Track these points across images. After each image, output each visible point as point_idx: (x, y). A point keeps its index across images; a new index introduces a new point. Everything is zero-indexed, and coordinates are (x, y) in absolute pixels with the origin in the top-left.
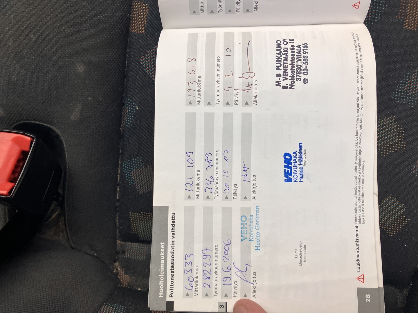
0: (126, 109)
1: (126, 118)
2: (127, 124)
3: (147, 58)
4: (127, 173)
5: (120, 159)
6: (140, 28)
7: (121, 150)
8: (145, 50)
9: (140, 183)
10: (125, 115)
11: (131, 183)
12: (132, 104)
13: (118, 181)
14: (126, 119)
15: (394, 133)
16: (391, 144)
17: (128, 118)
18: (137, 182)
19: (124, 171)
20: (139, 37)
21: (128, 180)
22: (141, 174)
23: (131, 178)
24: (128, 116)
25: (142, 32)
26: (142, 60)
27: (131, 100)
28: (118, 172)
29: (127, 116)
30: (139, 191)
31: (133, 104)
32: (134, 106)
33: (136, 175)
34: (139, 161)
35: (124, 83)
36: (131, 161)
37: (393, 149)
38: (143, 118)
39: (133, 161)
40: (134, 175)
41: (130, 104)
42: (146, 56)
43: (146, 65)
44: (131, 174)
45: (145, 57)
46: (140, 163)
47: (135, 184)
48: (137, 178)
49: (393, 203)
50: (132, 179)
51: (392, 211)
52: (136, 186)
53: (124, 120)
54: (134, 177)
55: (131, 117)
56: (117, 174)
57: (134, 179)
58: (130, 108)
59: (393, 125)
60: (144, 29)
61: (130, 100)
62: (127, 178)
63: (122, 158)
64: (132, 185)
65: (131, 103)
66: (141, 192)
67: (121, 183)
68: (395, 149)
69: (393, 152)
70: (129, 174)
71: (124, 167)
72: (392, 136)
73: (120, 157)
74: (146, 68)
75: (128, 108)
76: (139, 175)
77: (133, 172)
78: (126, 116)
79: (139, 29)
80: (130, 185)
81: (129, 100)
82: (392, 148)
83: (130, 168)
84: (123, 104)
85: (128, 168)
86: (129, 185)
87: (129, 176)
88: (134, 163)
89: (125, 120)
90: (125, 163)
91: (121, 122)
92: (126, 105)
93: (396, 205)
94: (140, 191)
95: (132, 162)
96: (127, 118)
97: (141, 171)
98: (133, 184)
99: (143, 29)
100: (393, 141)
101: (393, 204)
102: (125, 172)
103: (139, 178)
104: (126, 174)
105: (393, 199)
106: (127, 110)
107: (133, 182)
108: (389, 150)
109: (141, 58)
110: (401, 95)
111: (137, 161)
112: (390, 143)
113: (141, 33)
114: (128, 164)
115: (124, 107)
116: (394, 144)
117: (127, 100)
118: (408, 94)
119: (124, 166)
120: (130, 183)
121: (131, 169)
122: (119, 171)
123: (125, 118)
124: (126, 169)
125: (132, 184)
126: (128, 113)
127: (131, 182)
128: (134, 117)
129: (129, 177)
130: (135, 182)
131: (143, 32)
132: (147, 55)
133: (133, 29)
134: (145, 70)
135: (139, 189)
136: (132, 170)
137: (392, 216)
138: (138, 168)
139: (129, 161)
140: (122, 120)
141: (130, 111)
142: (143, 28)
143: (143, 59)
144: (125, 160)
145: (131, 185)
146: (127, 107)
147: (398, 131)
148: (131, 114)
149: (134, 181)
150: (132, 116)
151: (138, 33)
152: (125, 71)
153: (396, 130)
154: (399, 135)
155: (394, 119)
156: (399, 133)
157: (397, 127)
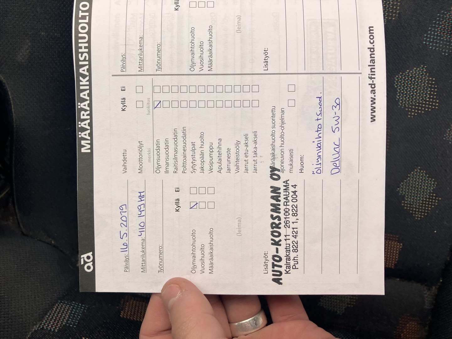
15: (424, 89)
16: (421, 102)
37: (423, 109)
49: (421, 178)
51: (420, 188)
59: (424, 77)
68: (425, 109)
69: (423, 112)
72: (422, 91)
82: (422, 107)
93: (425, 180)
100: (423, 99)
105: (422, 173)
108: (418, 110)
110: (433, 39)
112: (419, 101)
116: (424, 102)
118: (442, 39)
137: (420, 194)
147: (430, 85)
153: (427, 84)
154: (431, 91)
155: (425, 70)
156: (431, 88)
157: (428, 80)
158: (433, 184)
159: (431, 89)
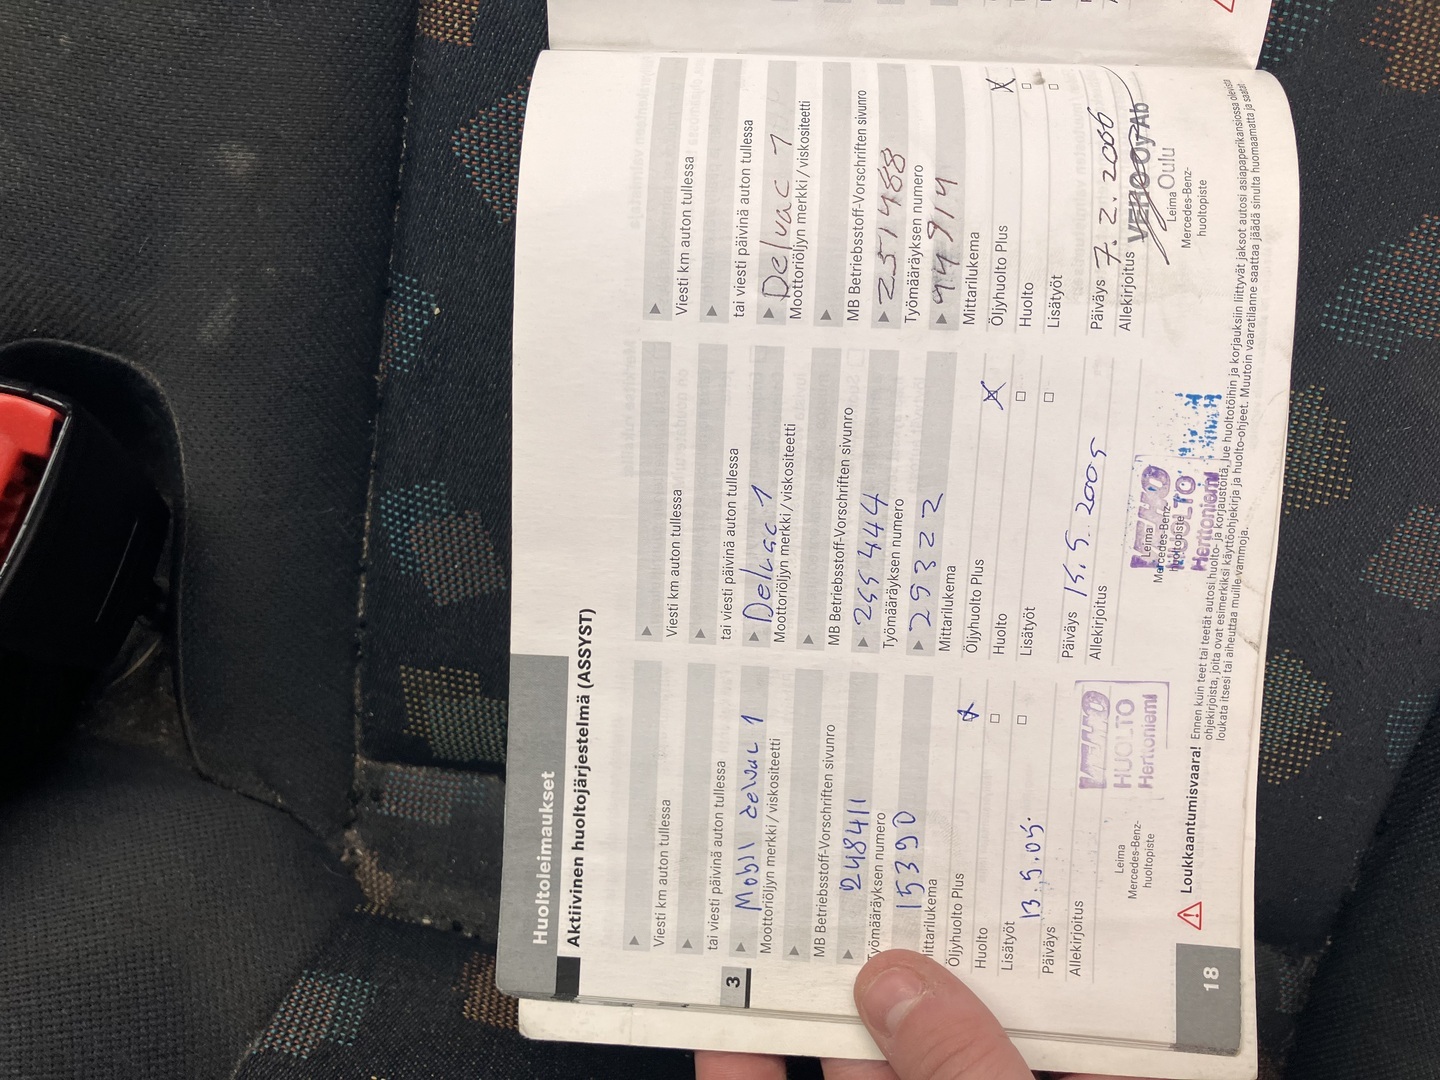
0: (396, 309)
1: (397, 341)
2: (401, 362)
3: (476, 134)
4: (394, 532)
5: (371, 483)
6: (456, 25)
7: (374, 452)
8: (469, 106)
9: (439, 568)
10: (393, 332)
11: (407, 566)
12: (419, 294)
13: (365, 556)
14: (396, 345)
15: (1314, 445)
16: (1303, 480)
17: (404, 343)
18: (430, 566)
19: (385, 525)
20: (450, 57)
21: (397, 556)
22: (443, 537)
23: (408, 550)
24: (404, 333)
25: (461, 39)
26: (459, 140)
27: (415, 280)
28: (363, 525)
29: (399, 334)
30: (435, 597)
31: (423, 293)
32: (424, 303)
33: (427, 541)
34: (437, 495)
35: (391, 217)
36: (410, 492)
37: (1308, 499)
38: (456, 347)
39: (416, 491)
40: (419, 539)
41: (411, 292)
42: (474, 126)
43: (473, 159)
44: (410, 537)
45: (468, 132)
46: (439, 502)
47: (423, 572)
48: (427, 551)
49: (1290, 677)
50: (413, 553)
51: (1287, 705)
52: (425, 580)
53: (387, 348)
54: (420, 547)
55: (414, 340)
56: (361, 533)
57: (417, 553)
58: (409, 308)
59: (1316, 417)
60: (470, 31)
61: (410, 281)
62: (395, 549)
63: (377, 480)
64: (411, 574)
65: (415, 291)
66: (442, 600)
67: (374, 564)
68: (1313, 499)
69: (1307, 507)
70: (401, 535)
71: (385, 512)
72: (1308, 452)
73: (372, 477)
74: (473, 169)
75: (405, 308)
76: (436, 543)
77: (417, 530)
78: (395, 335)
79: (452, 27)
80: (403, 572)
81: (407, 278)
82: (1305, 493)
83: (404, 516)
84: (387, 292)
85: (397, 514)
86: (399, 572)
87: (403, 543)
88: (420, 500)
89: (393, 350)
90: (388, 497)
91: (379, 354)
92: (397, 295)
93: (1299, 683)
94: (438, 597)
95: (413, 496)
96: (400, 343)
97: (442, 528)
98: (414, 570)
99: (465, 28)
100: (1309, 472)
101: (1291, 682)
102: (388, 527)
103: (436, 552)
104: (392, 537)
105: (1294, 665)
106: (399, 315)
107: (413, 563)
108: (1294, 500)
109: (456, 132)
110: (1351, 316)
111: (429, 492)
112: (1298, 478)
113: (459, 43)
114: (397, 500)
115: (392, 303)
116: (1312, 482)
117: (402, 280)
118: (1376, 316)
119: (383, 507)
120: (404, 569)
121: (408, 519)
122: (368, 523)
123: (393, 341)
124: (390, 520)
125: (410, 571)
126: (403, 324)
127: (409, 563)
128: (423, 341)
129: (400, 548)
130: (422, 564)
131: (465, 39)
132: (477, 124)
133: (430, 28)
134: (468, 176)
135: (434, 589)
136: (412, 524)
138: (433, 518)
139: (402, 490)
140: (383, 349)
141: (410, 317)
142: (465, 25)
143: (461, 136)
144: (390, 489)
145: (407, 575)
146: (402, 305)
147: (1331, 439)
148: (414, 330)
149: (418, 561)
150: (417, 335)
151: (446, 42)
152: (396, 177)
153: (1323, 434)
154: (1331, 454)
155: (1321, 398)
156: (1333, 445)
157: (1327, 425)
158: (1323, 696)
159: (1333, 448)
